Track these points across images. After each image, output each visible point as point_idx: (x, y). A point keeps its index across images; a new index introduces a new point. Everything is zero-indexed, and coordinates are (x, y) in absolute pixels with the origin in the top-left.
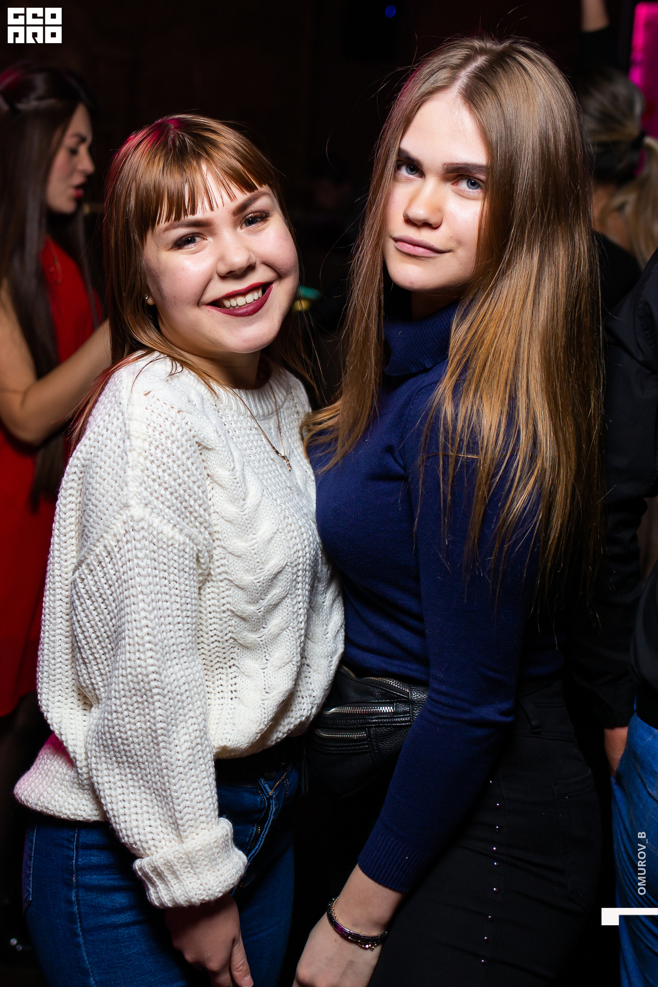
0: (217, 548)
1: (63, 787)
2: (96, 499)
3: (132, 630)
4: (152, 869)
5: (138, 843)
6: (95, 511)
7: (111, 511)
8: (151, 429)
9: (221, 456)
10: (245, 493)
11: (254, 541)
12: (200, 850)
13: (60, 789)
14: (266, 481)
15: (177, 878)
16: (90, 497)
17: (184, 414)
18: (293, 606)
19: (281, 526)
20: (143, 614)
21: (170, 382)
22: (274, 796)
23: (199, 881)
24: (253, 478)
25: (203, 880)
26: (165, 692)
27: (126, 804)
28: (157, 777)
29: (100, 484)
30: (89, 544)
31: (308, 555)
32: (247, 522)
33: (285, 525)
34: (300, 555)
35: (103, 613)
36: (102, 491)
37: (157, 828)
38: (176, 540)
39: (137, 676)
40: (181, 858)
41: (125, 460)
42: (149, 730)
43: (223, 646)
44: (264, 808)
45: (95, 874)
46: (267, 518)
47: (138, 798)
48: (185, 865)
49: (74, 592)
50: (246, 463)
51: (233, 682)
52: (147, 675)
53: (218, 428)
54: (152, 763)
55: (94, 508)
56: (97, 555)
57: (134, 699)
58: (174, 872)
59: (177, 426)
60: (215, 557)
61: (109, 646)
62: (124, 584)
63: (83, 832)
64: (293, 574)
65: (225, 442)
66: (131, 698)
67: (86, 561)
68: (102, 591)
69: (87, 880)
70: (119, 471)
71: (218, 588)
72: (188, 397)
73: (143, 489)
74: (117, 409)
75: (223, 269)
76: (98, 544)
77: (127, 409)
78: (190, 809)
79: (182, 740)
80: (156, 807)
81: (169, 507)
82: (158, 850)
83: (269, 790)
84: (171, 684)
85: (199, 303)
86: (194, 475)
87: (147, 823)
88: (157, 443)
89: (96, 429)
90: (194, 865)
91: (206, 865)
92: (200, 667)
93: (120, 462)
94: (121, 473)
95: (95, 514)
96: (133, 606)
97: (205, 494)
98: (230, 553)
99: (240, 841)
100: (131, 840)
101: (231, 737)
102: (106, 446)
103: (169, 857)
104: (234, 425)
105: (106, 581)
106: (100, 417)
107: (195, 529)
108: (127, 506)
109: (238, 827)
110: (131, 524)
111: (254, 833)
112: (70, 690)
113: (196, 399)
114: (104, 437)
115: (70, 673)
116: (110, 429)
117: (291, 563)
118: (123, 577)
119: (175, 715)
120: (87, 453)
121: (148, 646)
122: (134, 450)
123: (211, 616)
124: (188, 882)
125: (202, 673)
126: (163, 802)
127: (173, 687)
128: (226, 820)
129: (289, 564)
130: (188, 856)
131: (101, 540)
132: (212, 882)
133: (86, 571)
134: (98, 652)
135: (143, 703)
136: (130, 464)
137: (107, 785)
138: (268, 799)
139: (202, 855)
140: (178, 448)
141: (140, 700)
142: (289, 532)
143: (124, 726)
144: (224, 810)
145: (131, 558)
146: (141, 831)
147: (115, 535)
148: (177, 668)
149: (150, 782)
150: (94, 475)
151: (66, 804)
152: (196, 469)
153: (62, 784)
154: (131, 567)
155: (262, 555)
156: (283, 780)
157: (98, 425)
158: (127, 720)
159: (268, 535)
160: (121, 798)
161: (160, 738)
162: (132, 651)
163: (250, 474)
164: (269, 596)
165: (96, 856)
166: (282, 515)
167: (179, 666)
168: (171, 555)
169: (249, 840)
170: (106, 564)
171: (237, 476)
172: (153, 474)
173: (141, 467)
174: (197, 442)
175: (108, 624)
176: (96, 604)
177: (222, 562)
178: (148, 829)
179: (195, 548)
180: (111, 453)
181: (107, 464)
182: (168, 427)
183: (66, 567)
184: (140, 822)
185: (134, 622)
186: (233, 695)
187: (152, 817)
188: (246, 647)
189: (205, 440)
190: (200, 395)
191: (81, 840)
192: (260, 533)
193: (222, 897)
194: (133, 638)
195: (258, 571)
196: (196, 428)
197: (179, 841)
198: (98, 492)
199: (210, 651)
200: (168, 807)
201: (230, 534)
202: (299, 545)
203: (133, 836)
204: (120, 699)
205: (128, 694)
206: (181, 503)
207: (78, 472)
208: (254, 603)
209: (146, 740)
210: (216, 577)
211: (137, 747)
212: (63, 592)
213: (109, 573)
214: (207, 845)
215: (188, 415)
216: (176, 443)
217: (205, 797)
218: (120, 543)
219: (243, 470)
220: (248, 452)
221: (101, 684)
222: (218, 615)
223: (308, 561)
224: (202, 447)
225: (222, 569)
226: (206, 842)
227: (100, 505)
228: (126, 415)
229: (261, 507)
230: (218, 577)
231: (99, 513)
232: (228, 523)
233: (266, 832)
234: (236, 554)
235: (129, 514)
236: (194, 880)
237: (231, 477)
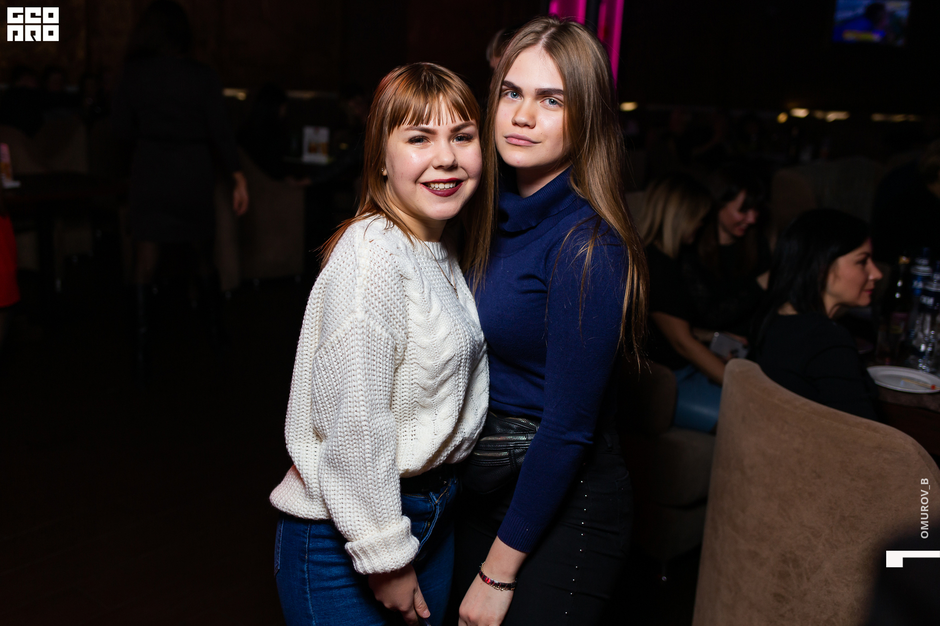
0: (410, 343)
1: (301, 497)
2: (334, 306)
3: (352, 393)
4: (359, 549)
5: (351, 531)
6: (332, 314)
7: (343, 315)
8: (372, 264)
9: (415, 284)
10: (430, 308)
11: (435, 339)
12: (392, 537)
13: (299, 498)
14: (445, 301)
15: (376, 554)
16: (330, 304)
17: (394, 256)
18: (456, 381)
19: (452, 330)
20: (359, 382)
21: (386, 234)
22: (439, 504)
23: (390, 557)
24: (436, 298)
25: (393, 556)
26: (372, 434)
27: (344, 506)
28: (364, 489)
29: (337, 297)
30: (326, 334)
31: (469, 349)
32: (430, 326)
33: (455, 330)
34: (463, 349)
35: (332, 381)
36: (338, 301)
37: (363, 522)
38: (383, 336)
39: (355, 423)
40: (380, 542)
41: (354, 283)
42: (361, 458)
43: (410, 407)
44: (432, 511)
45: (320, 554)
46: (443, 325)
47: (351, 502)
48: (382, 546)
49: (315, 365)
50: (432, 289)
51: (413, 429)
52: (360, 422)
53: (415, 266)
54: (362, 480)
55: (332, 311)
56: (331, 342)
57: (353, 437)
58: (374, 551)
59: (389, 263)
60: (409, 349)
61: (334, 403)
62: (348, 362)
63: (313, 526)
64: (458, 361)
65: (419, 275)
66: (351, 436)
67: (324, 346)
68: (332, 366)
69: (315, 558)
70: (350, 289)
71: (410, 368)
72: (397, 245)
73: (365, 302)
74: (351, 249)
75: (437, 163)
76: (332, 335)
77: (358, 250)
78: (386, 510)
79: (381, 466)
80: (363, 509)
81: (380, 315)
82: (363, 536)
83: (435, 499)
84: (377, 429)
85: (416, 181)
86: (398, 295)
87: (357, 518)
88: (376, 273)
89: (336, 261)
90: (388, 546)
91: (395, 546)
92: (393, 419)
93: (351, 284)
94: (352, 290)
95: (332, 316)
96: (353, 377)
97: (404, 307)
98: (418, 346)
99: (415, 531)
100: (346, 529)
101: (412, 463)
102: (342, 272)
103: (371, 541)
104: (425, 265)
105: (335, 360)
106: (339, 253)
107: (396, 330)
108: (353, 311)
109: (415, 523)
110: (356, 323)
111: (425, 527)
112: (308, 430)
113: (402, 247)
114: (342, 266)
115: (309, 419)
116: (346, 261)
117: (458, 354)
118: (347, 358)
119: (378, 449)
120: (329, 276)
121: (362, 403)
122: (361, 276)
123: (403, 387)
124: (383, 557)
125: (394, 423)
126: (368, 506)
127: (378, 431)
128: (407, 517)
129: (456, 355)
130: (384, 540)
131: (335, 332)
132: (399, 557)
133: (324, 353)
134: (327, 406)
135: (358, 440)
136: (358, 285)
137: (332, 493)
138: (435, 506)
139: (393, 540)
140: (389, 277)
141: (356, 438)
142: (457, 335)
143: (347, 454)
144: (406, 511)
145: (354, 345)
146: (352, 524)
147: (344, 330)
148: (380, 419)
149: (360, 493)
150: (333, 290)
151: (302, 508)
152: (400, 292)
153: (300, 495)
154: (354, 351)
155: (439, 348)
156: (445, 493)
157: (338, 258)
158: (348, 450)
159: (444, 336)
160: (341, 501)
161: (367, 464)
162: (352, 406)
163: (434, 296)
164: (442, 375)
165: (321, 542)
166: (453, 323)
167: (381, 418)
168: (379, 346)
169: (422, 531)
170: (336, 349)
171: (425, 297)
172: (372, 292)
173: (364, 288)
174: (400, 275)
175: (334, 388)
176: (328, 374)
177: (413, 351)
178: (357, 523)
179: (394, 343)
180: (345, 277)
181: (343, 284)
182: (383, 263)
183: (311, 349)
184: (352, 518)
185: (353, 387)
186: (413, 438)
187: (360, 515)
188: (423, 407)
189: (406, 274)
190: (404, 244)
191: (312, 532)
192: (438, 335)
193: (405, 567)
194: (353, 398)
195: (436, 358)
196: (401, 266)
197: (378, 530)
198: (335, 301)
199: (400, 410)
200: (371, 509)
201: (419, 334)
202: (463, 343)
203: (347, 527)
204: (344, 437)
205: (349, 434)
206: (388, 312)
207: (323, 287)
208: (432, 378)
209: (359, 464)
210: (408, 361)
211: (354, 468)
212: (308, 365)
213: (338, 355)
214: (397, 533)
215: (396, 257)
216: (388, 274)
217: (394, 503)
218: (347, 335)
219: (430, 293)
220: (434, 282)
221: (327, 427)
222: (408, 386)
223: (468, 353)
224: (402, 277)
225: (413, 356)
226: (396, 531)
227: (336, 310)
228: (357, 254)
229: (440, 317)
230: (410, 361)
231: (335, 315)
232: (418, 327)
233: (433, 526)
234: (423, 347)
235: (354, 317)
236: (387, 556)
237: (421, 298)
